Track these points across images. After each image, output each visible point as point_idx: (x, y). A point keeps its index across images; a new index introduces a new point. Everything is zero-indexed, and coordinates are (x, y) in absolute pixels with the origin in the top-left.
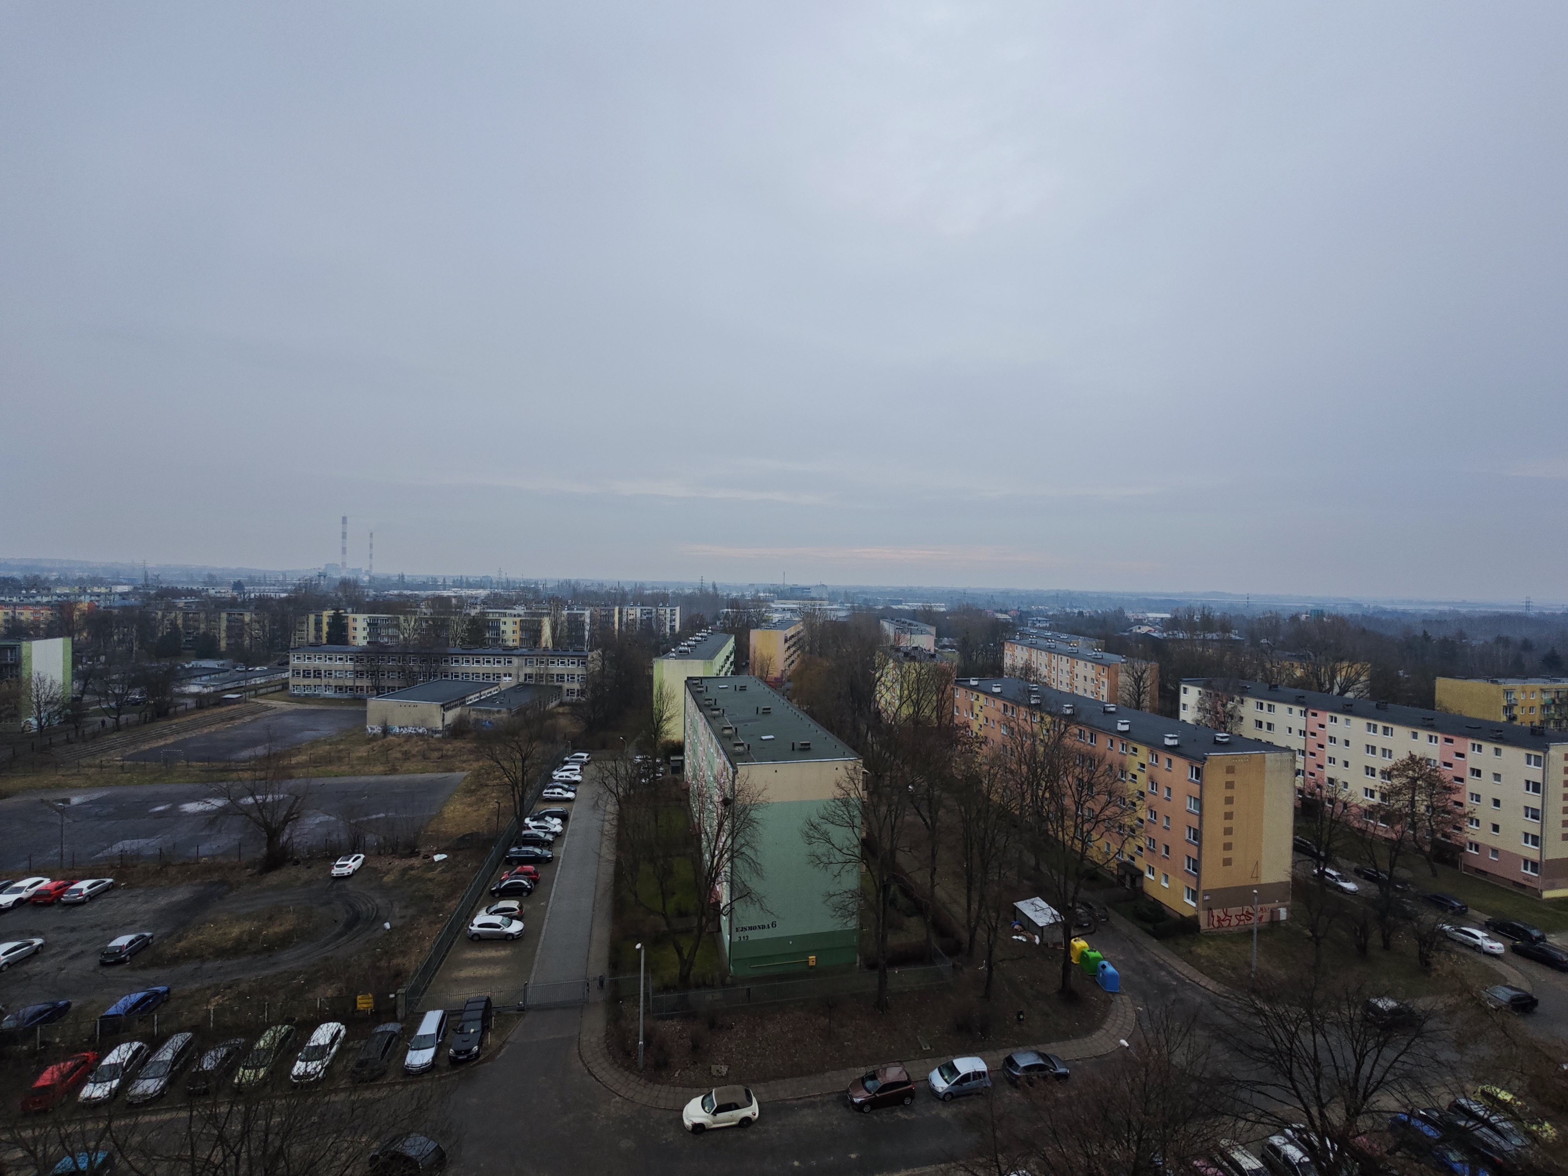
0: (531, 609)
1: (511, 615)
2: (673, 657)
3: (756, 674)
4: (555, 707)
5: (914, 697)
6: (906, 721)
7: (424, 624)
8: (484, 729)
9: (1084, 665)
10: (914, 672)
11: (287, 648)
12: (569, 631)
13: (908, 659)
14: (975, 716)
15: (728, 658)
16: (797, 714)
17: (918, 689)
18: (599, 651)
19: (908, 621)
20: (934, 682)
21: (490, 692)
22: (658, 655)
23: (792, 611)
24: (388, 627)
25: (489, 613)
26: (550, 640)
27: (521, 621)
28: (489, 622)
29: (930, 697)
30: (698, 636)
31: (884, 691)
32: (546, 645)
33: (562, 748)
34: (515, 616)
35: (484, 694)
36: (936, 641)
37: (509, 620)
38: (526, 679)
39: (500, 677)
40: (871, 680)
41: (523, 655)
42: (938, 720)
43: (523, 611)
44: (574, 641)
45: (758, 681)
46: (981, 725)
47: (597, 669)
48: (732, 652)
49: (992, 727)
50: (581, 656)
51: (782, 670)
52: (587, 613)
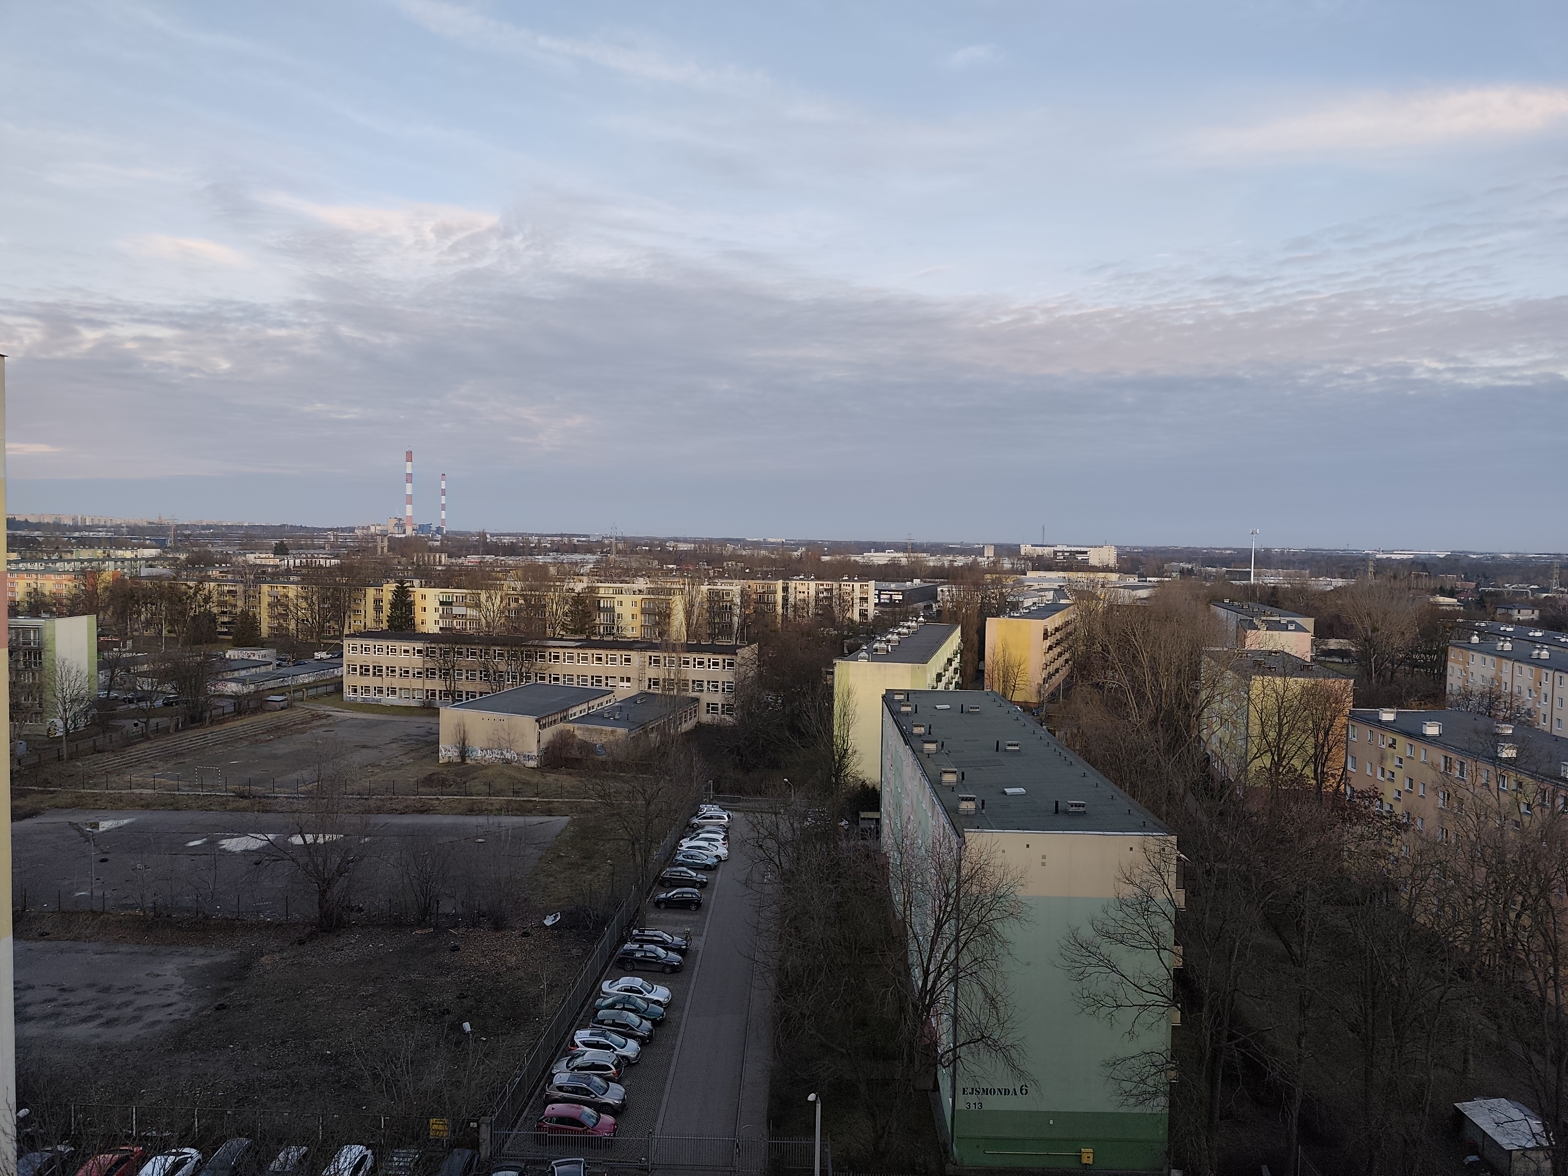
1: (628, 591)
2: (865, 658)
3: (996, 691)
4: (690, 730)
5: (1271, 736)
6: (1256, 778)
7: (513, 605)
8: (595, 756)
10: (1271, 694)
11: (340, 637)
12: (710, 616)
13: (1261, 670)
14: (1388, 775)
15: (950, 661)
16: (1063, 753)
17: (1280, 724)
18: (755, 647)
19: (1262, 607)
20: (1310, 713)
21: (603, 704)
22: (842, 656)
25: (599, 587)
26: (684, 629)
27: (643, 600)
28: (599, 602)
29: (1302, 739)
30: (903, 626)
31: (1215, 725)
32: (678, 635)
34: (634, 593)
35: (593, 707)
37: (627, 599)
38: (650, 687)
39: (614, 682)
40: (1193, 704)
41: (647, 651)
42: (1317, 779)
43: (647, 586)
44: (717, 631)
45: (999, 700)
46: (1399, 792)
47: (750, 675)
48: (957, 653)
49: (1421, 796)
50: (727, 654)
51: (1038, 684)
52: (737, 590)
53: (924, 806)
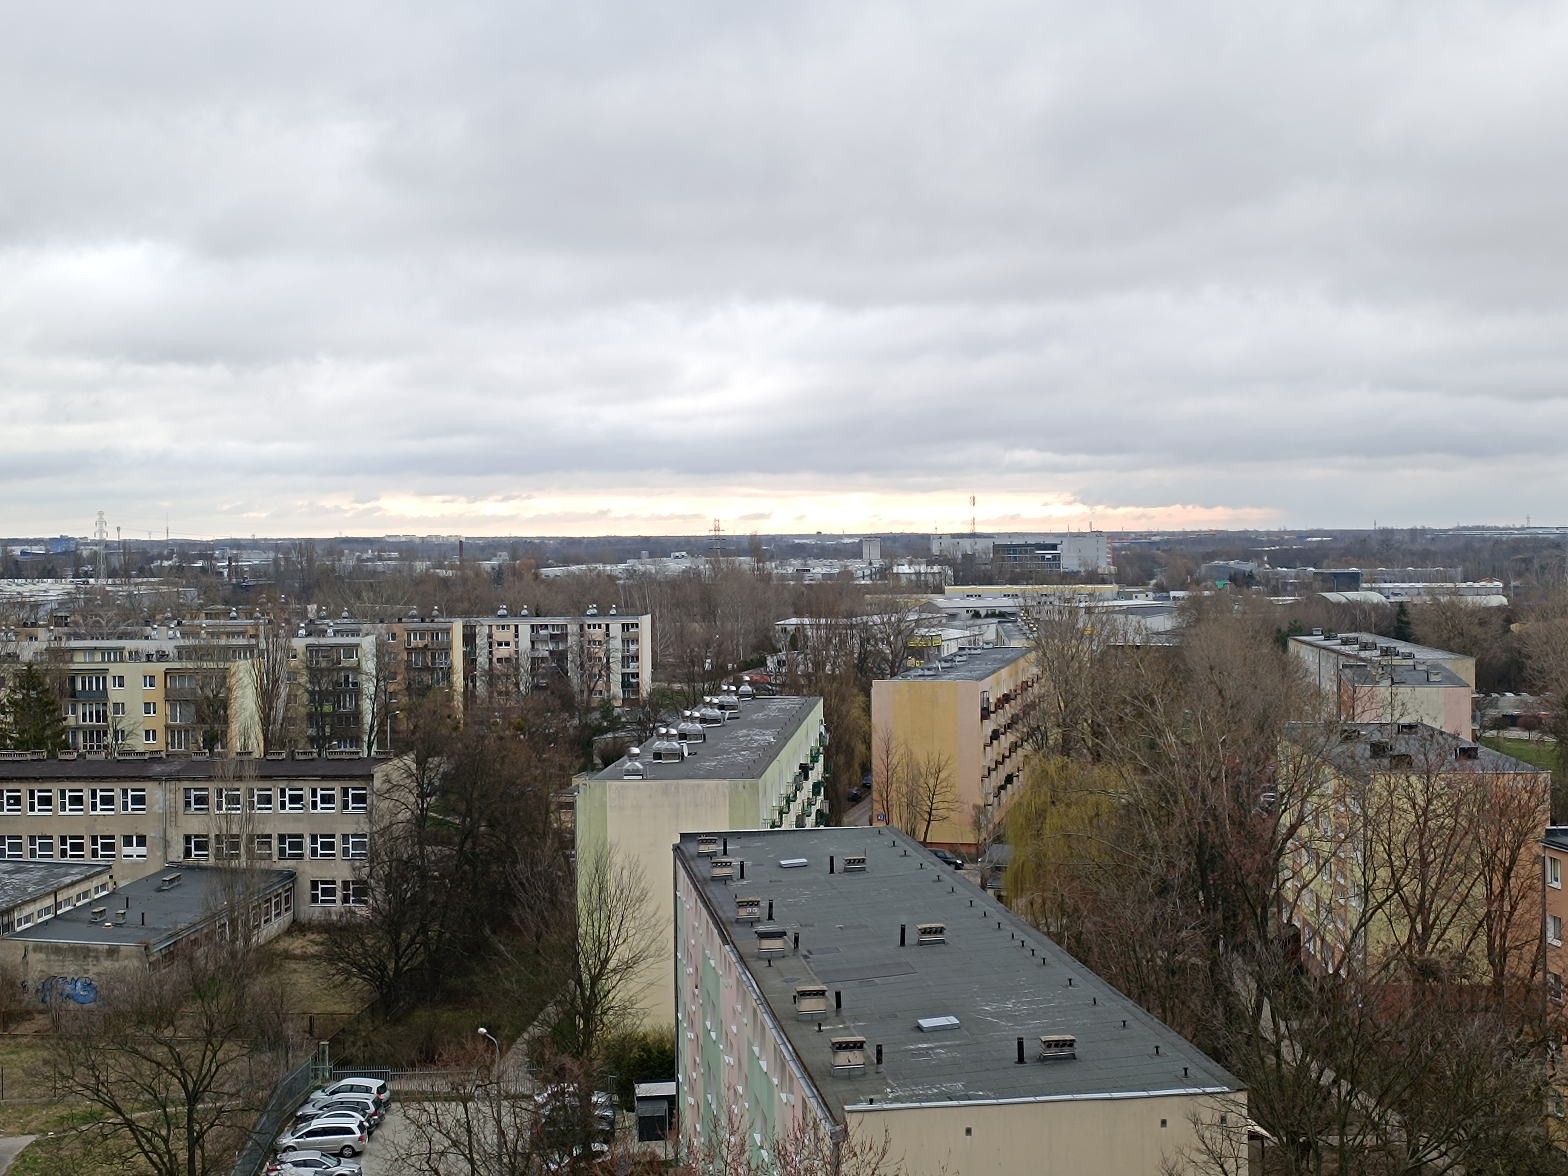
0: (196, 635)
1: (135, 656)
2: (636, 772)
3: (895, 822)
4: (277, 938)
5: (1411, 887)
6: (1386, 967)
8: (72, 1005)
10: (1407, 807)
12: (312, 701)
13: (1386, 762)
15: (805, 770)
16: (1030, 943)
17: (1423, 858)
18: (409, 760)
19: (1383, 642)
20: (1477, 838)
21: (85, 894)
22: (588, 767)
23: (1002, 616)
25: (74, 650)
26: (257, 730)
27: (168, 672)
28: (73, 680)
29: (1462, 889)
30: (711, 705)
31: (1308, 872)
32: (245, 746)
33: (302, 1060)
34: (149, 658)
35: (67, 901)
36: (1477, 705)
37: (133, 672)
38: (189, 853)
39: (111, 846)
40: (1268, 835)
41: (179, 780)
42: (1492, 963)
43: (175, 643)
44: (328, 729)
45: (903, 844)
47: (401, 817)
48: (818, 753)
50: (352, 778)
51: (976, 807)
52: (368, 644)
53: (763, 1064)
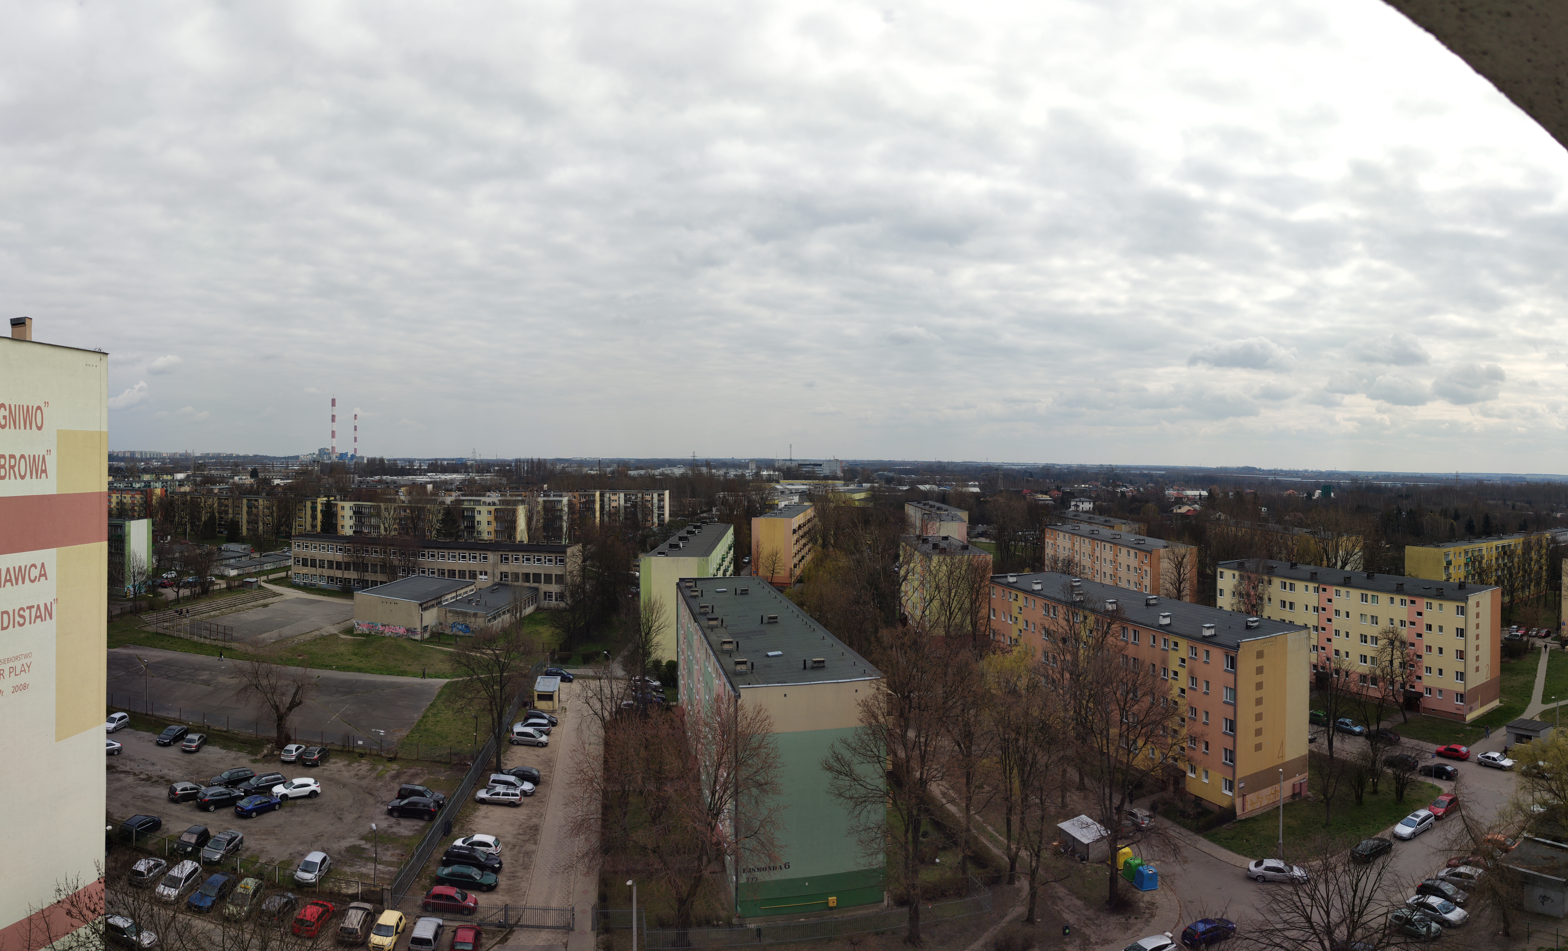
0: (505, 495)
1: (484, 503)
2: (663, 552)
3: (760, 574)
4: (532, 613)
7: (403, 514)
8: (461, 633)
9: (1126, 552)
10: (944, 568)
11: (289, 536)
12: (545, 520)
13: (937, 551)
14: (1013, 619)
15: (727, 552)
17: (949, 588)
18: (579, 547)
19: (937, 505)
20: (967, 579)
21: (466, 592)
22: (645, 551)
23: (801, 493)
24: (370, 516)
25: (464, 500)
26: (526, 532)
27: (496, 510)
28: (463, 512)
29: (963, 598)
31: (910, 592)
32: (521, 538)
34: (489, 504)
35: (460, 595)
36: (968, 529)
37: (483, 509)
38: (501, 579)
39: (475, 575)
40: (896, 578)
41: (499, 551)
42: (972, 626)
43: (497, 498)
44: (551, 533)
45: (763, 583)
46: (1021, 631)
47: (577, 568)
48: (731, 548)
49: (1033, 632)
50: (559, 552)
51: (790, 568)
52: (565, 500)
53: (710, 669)
